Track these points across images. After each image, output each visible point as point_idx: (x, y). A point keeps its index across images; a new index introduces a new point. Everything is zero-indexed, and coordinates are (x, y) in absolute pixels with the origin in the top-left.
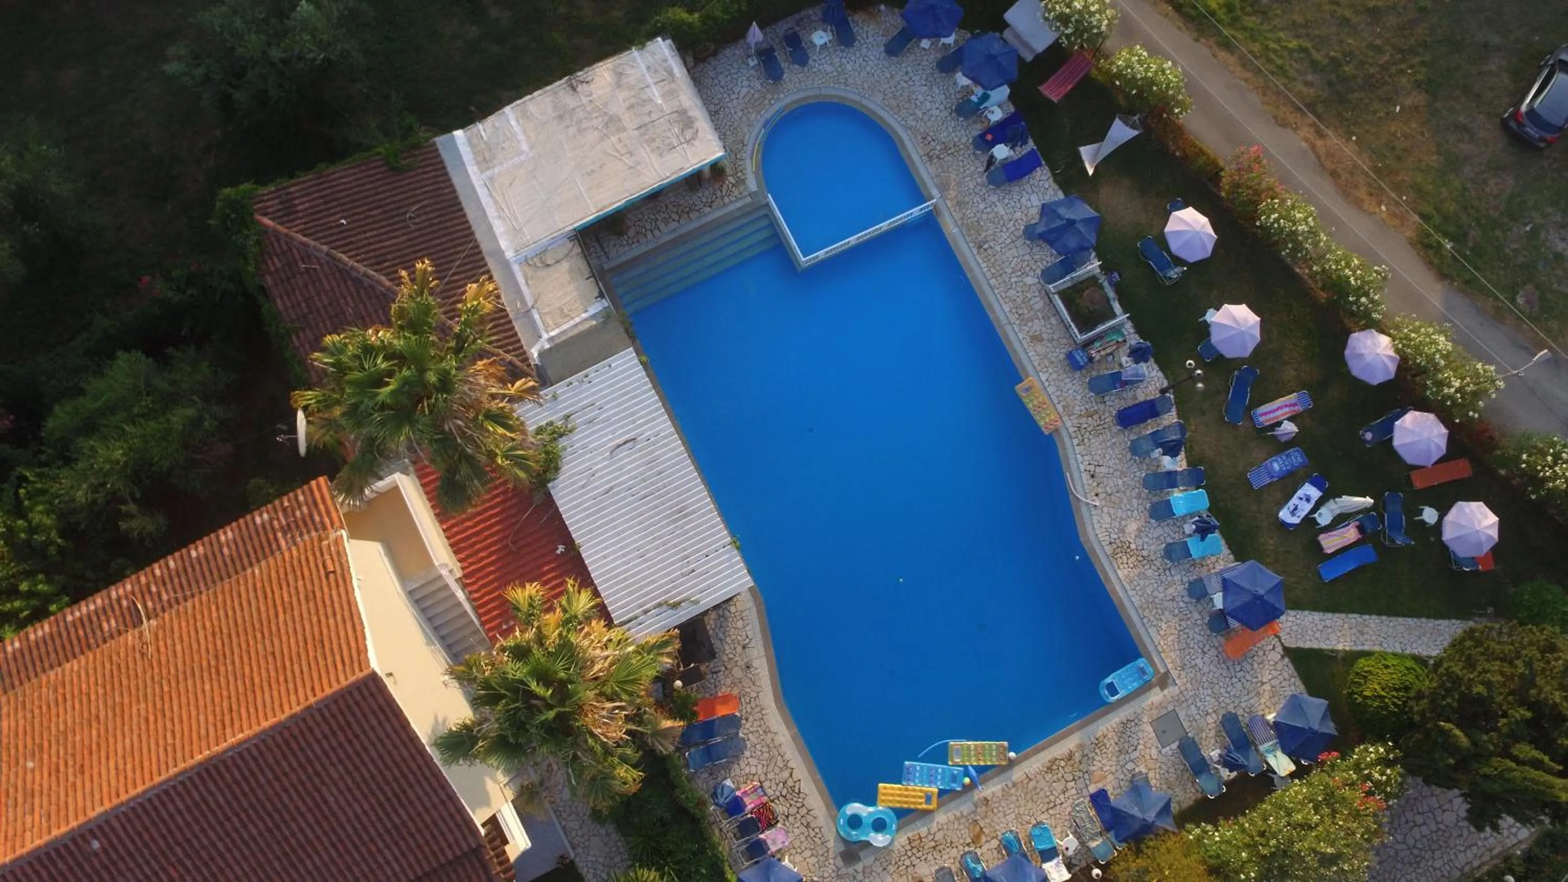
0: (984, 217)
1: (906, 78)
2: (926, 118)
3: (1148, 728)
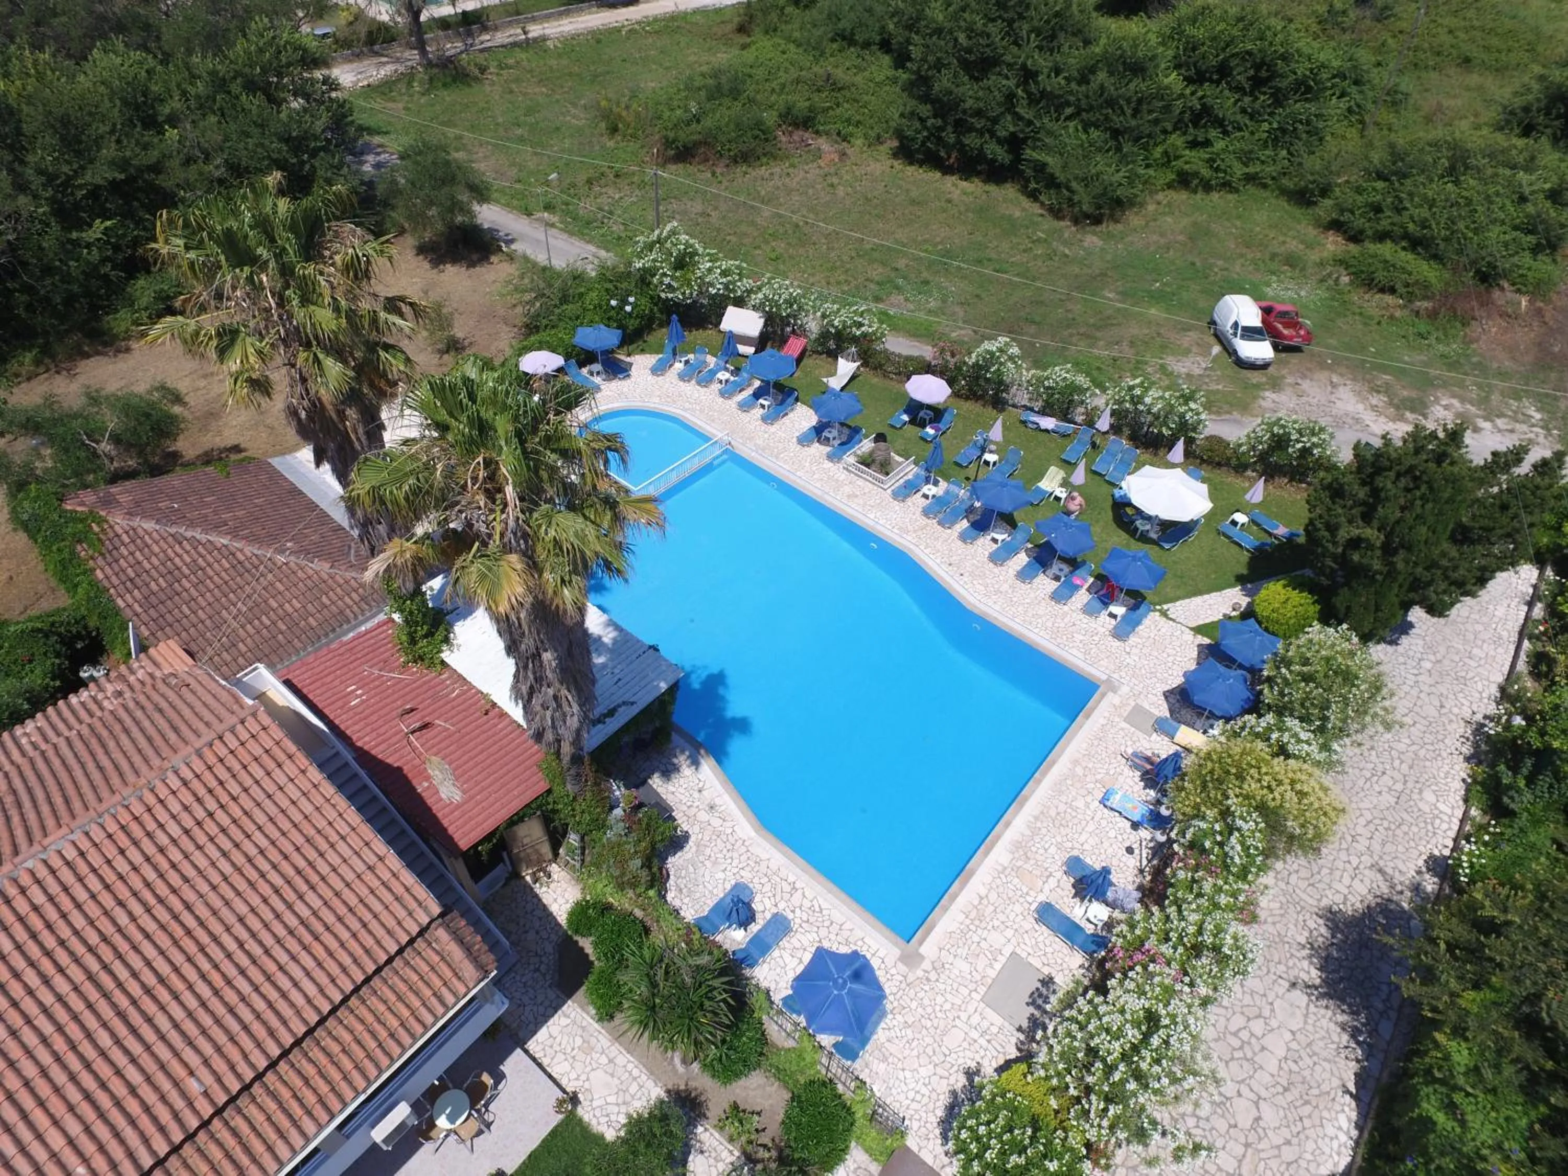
0: (771, 441)
1: (673, 385)
2: (698, 402)
3: (1124, 725)
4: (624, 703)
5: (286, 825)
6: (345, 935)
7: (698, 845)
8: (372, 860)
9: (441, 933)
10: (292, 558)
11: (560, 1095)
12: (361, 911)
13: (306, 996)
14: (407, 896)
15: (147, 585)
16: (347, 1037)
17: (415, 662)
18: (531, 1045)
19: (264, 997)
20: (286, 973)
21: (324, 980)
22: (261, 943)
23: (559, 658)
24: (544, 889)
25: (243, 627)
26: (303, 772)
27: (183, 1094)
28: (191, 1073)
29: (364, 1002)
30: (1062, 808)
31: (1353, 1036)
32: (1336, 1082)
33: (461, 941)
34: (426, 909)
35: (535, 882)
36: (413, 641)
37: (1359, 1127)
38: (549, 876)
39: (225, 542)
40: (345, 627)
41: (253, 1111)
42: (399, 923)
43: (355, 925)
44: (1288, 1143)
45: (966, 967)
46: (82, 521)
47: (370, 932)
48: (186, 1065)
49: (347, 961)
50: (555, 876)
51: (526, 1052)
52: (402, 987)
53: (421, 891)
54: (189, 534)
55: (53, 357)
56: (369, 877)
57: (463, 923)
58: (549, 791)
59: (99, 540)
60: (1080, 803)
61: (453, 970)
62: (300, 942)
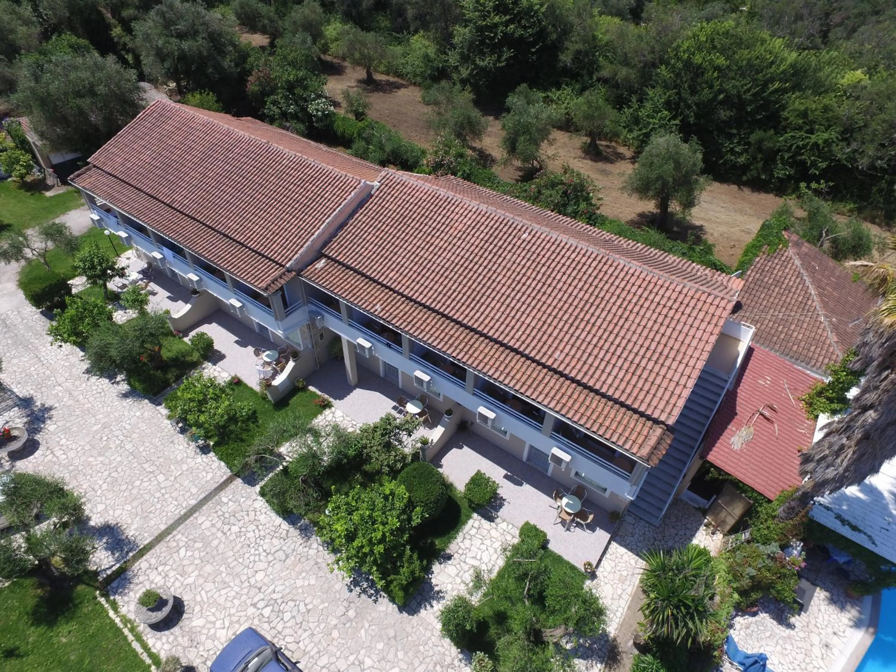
4: (870, 537)
5: (681, 338)
6: (640, 385)
7: (789, 637)
8: (683, 382)
9: (658, 431)
10: (827, 323)
11: (594, 564)
12: (654, 388)
13: (606, 380)
14: (671, 406)
15: (765, 277)
16: (593, 406)
17: (806, 403)
18: (614, 545)
19: (600, 364)
20: (613, 368)
21: (615, 385)
22: (622, 353)
23: (876, 421)
24: (704, 532)
25: (770, 321)
26: (711, 334)
27: (553, 352)
28: (562, 351)
29: (612, 408)
33: (658, 443)
34: (668, 418)
35: (706, 526)
36: (820, 394)
38: (713, 533)
39: (813, 292)
40: (803, 364)
41: (553, 381)
42: (656, 407)
43: (646, 388)
46: (780, 240)
47: (645, 396)
48: (564, 348)
49: (628, 391)
50: (715, 537)
51: (609, 543)
52: (625, 422)
53: (677, 412)
54: (805, 278)
55: (859, 213)
56: (673, 384)
57: (669, 442)
58: (769, 501)
59: (775, 250)
61: (642, 443)
62: (629, 368)
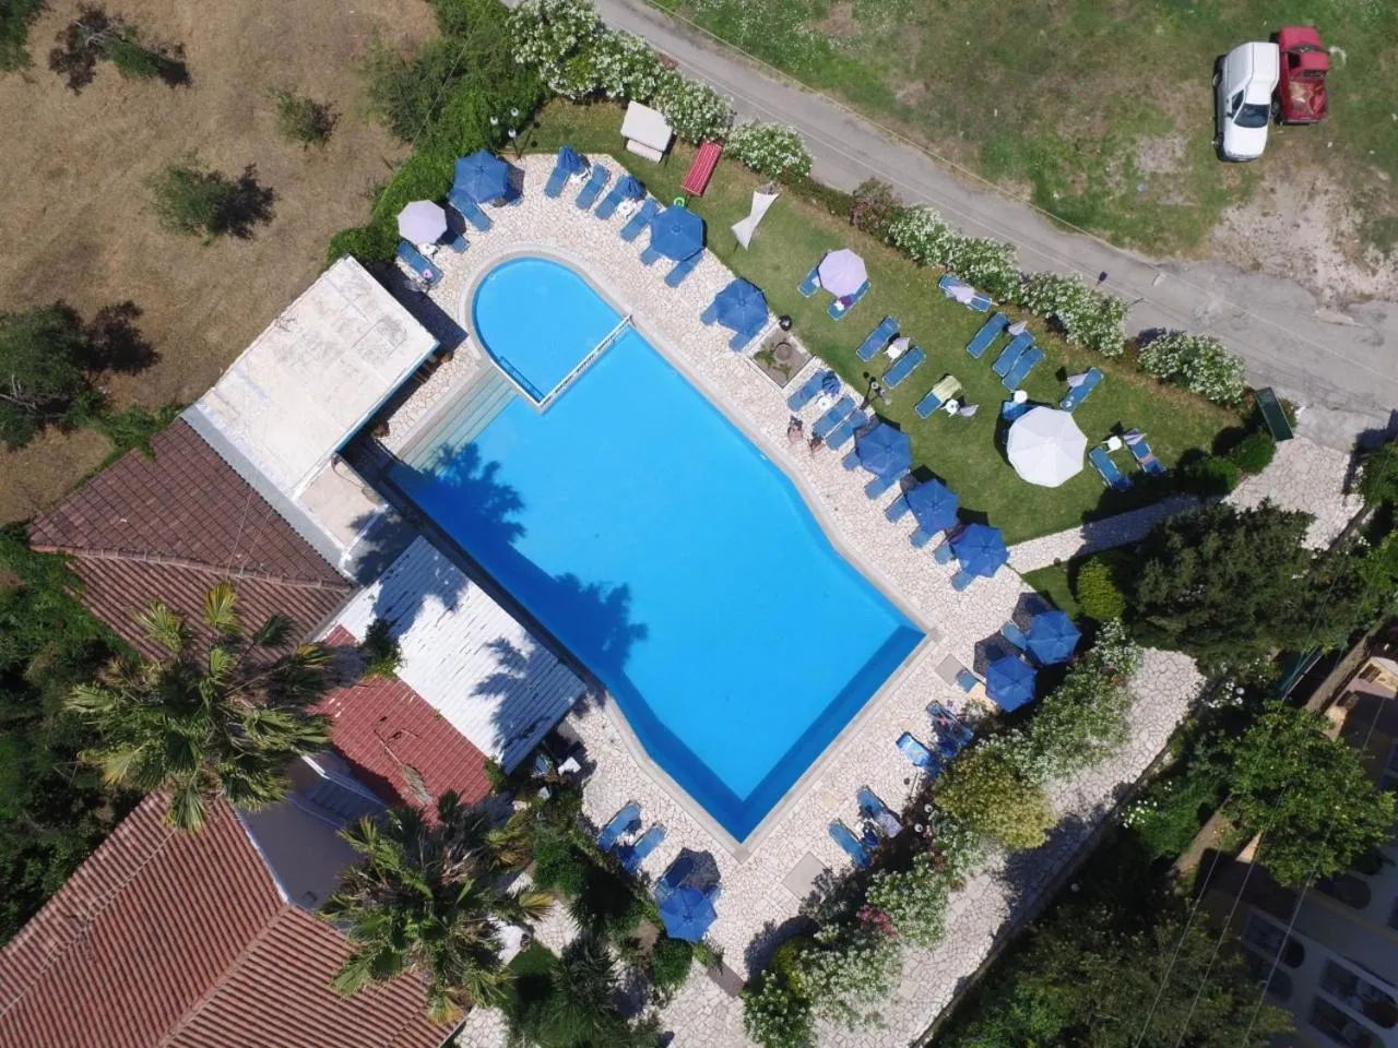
0: (674, 315)
1: (570, 216)
2: (598, 246)
3: (935, 675)
7: (602, 771)
30: (868, 746)
31: (1009, 904)
32: (987, 929)
37: (989, 954)
44: (944, 961)
45: (775, 861)
60: (881, 743)
